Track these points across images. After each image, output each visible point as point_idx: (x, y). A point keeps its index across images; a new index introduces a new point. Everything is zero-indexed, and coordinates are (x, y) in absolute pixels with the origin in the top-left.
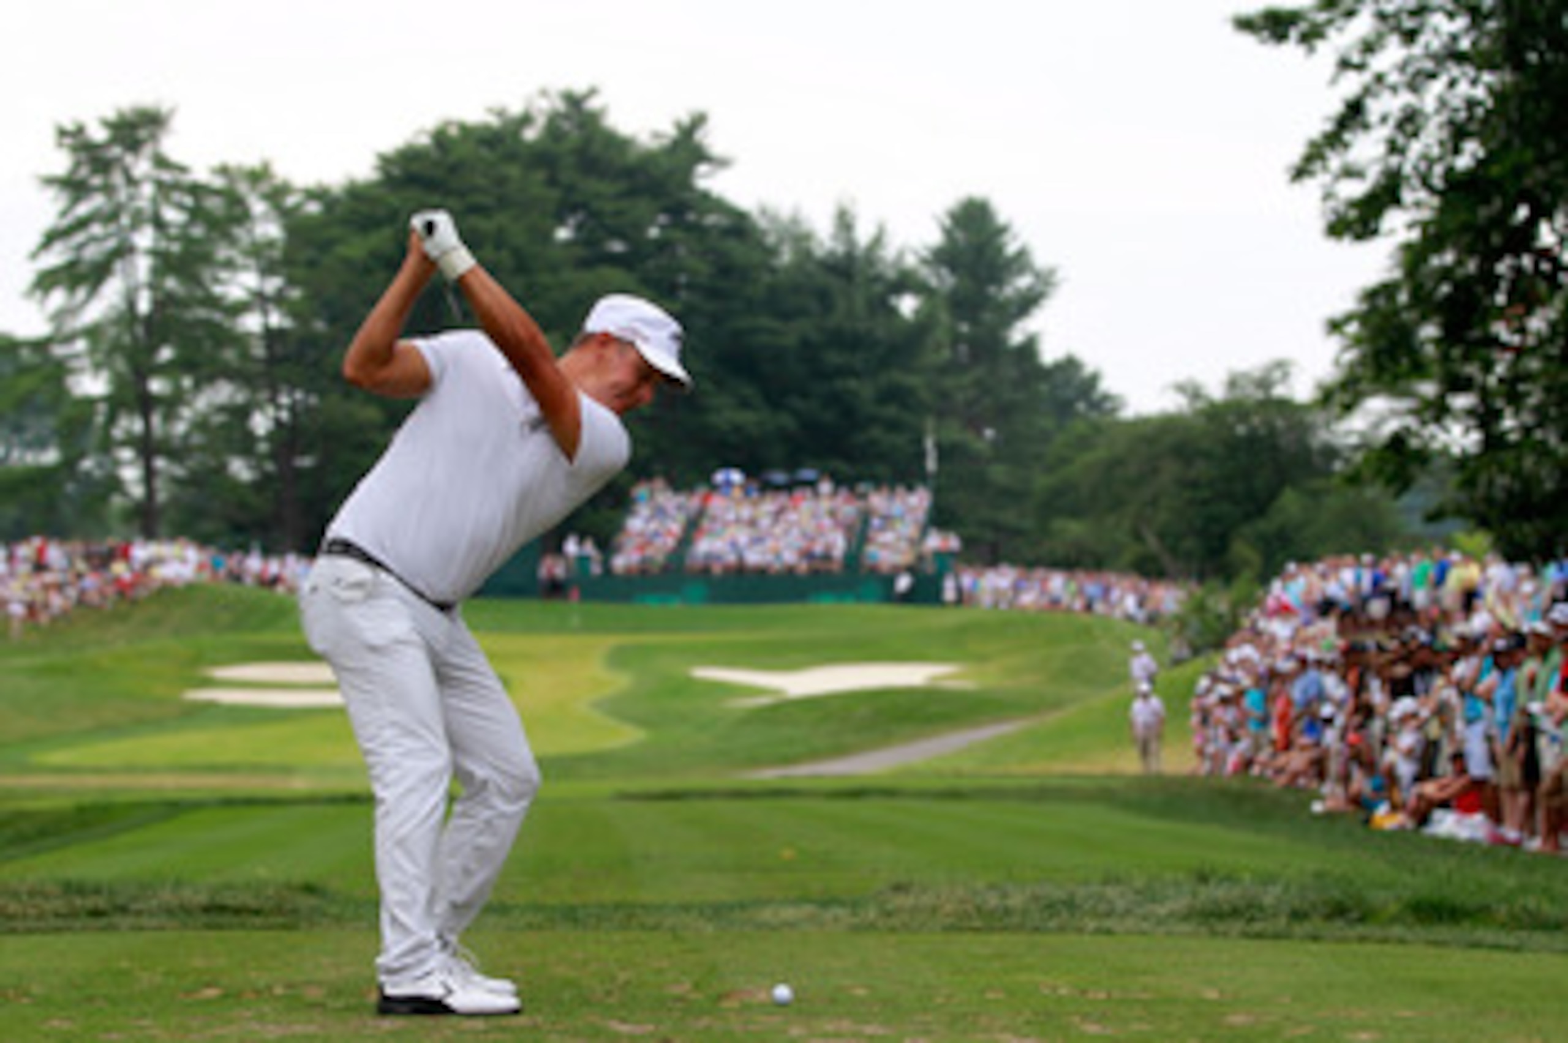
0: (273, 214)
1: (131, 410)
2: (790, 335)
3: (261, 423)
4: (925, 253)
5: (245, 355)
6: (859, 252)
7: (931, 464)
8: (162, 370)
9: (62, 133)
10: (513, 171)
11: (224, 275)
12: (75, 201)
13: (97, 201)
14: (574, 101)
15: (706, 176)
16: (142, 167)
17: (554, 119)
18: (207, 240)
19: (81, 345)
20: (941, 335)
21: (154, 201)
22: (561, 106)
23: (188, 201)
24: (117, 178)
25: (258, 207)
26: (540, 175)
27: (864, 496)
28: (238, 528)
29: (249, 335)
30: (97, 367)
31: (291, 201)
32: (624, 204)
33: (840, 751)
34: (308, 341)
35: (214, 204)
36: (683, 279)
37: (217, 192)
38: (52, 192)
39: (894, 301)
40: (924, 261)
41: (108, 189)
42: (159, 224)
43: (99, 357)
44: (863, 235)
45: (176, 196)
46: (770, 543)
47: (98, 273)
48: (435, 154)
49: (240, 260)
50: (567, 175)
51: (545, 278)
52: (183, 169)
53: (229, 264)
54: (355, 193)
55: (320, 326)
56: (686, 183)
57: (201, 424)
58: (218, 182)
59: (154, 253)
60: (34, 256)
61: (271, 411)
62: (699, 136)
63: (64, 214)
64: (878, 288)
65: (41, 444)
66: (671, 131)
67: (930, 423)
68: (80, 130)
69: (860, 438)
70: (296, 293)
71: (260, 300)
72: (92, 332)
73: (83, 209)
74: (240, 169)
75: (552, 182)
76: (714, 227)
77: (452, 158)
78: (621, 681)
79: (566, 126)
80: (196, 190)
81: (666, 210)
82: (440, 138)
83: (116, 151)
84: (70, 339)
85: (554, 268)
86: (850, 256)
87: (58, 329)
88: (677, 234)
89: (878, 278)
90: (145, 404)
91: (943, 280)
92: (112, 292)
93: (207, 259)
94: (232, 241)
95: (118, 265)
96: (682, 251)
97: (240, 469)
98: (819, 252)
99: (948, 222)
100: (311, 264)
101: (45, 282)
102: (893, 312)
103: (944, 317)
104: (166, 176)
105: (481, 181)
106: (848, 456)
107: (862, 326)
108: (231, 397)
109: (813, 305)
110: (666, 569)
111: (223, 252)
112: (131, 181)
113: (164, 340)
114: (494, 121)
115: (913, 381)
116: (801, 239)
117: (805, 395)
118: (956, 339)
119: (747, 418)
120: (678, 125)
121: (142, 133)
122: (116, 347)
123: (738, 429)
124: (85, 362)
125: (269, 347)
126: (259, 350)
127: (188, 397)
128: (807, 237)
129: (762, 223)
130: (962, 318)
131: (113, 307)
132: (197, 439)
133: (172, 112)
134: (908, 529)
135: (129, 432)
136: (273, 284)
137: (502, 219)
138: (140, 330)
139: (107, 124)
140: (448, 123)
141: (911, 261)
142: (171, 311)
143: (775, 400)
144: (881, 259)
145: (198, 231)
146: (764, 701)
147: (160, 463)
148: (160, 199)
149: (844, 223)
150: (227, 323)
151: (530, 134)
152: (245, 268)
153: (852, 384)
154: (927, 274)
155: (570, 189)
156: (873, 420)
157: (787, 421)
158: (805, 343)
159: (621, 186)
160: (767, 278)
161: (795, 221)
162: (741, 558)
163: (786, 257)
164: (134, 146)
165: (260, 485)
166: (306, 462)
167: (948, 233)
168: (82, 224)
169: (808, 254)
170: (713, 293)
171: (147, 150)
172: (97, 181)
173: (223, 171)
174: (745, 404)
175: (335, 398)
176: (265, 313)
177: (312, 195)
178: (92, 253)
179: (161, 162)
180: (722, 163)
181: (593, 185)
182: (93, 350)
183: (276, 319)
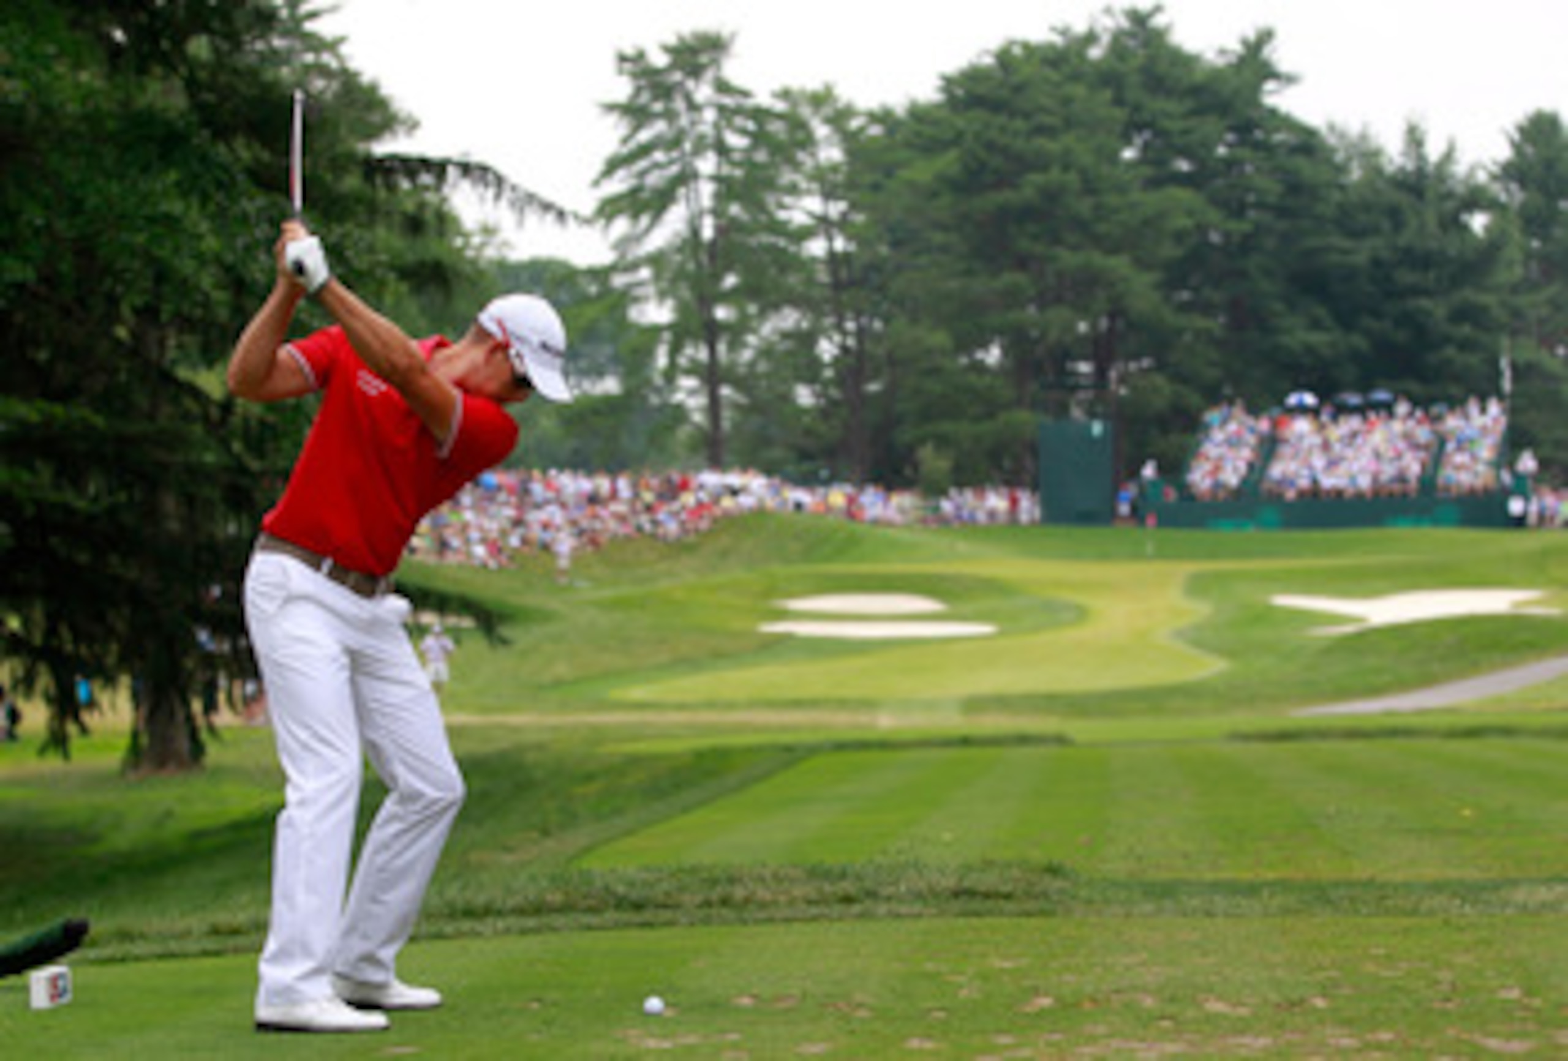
0: (836, 138)
1: (695, 338)
2: (1361, 253)
3: (827, 349)
4: (1495, 169)
5: (810, 281)
6: (1430, 169)
7: (1507, 385)
8: (726, 297)
9: (623, 58)
10: (1079, 90)
11: (787, 200)
12: (636, 129)
13: (660, 127)
14: (1139, 19)
15: (1271, 92)
16: (703, 92)
17: (1118, 36)
18: (771, 165)
19: (645, 273)
20: (1512, 252)
21: (716, 126)
22: (1125, 23)
23: (751, 125)
24: (679, 104)
25: (821, 131)
26: (1108, 94)
27: (1437, 419)
28: (805, 455)
29: (814, 260)
30: (662, 295)
31: (854, 124)
32: (1192, 122)
33: (1427, 681)
34: (875, 267)
35: (776, 128)
36: (1251, 198)
37: (780, 116)
38: (613, 118)
39: (1465, 217)
40: (1494, 178)
41: (670, 115)
42: (722, 150)
43: (664, 284)
44: (1434, 151)
45: (739, 121)
46: (1343, 468)
47: (662, 200)
48: (999, 74)
49: (803, 184)
50: (1133, 94)
51: (1112, 200)
52: (746, 94)
53: (793, 190)
54: (918, 114)
55: (884, 250)
56: (1254, 102)
57: (766, 352)
58: (780, 106)
59: (716, 178)
60: (596, 183)
61: (837, 338)
62: (1267, 52)
63: (625, 141)
64: (1450, 205)
65: (599, 373)
66: (1236, 47)
67: (1505, 342)
68: (641, 56)
69: (1432, 358)
70: (859, 218)
71: (824, 226)
72: (656, 260)
73: (644, 136)
74: (803, 93)
75: (1118, 101)
76: (1281, 145)
77: (1015, 79)
78: (1200, 610)
79: (1131, 43)
80: (760, 114)
81: (1232, 129)
82: (1004, 57)
83: (677, 76)
84: (634, 266)
85: (1121, 189)
86: (1420, 172)
87: (622, 256)
88: (1245, 153)
89: (1450, 195)
90: (711, 332)
91: (1513, 195)
92: (675, 218)
93: (770, 184)
94: (796, 166)
95: (681, 191)
96: (1249, 169)
97: (804, 396)
98: (1389, 169)
99: (1517, 136)
100: (876, 187)
101: (609, 209)
102: (1465, 228)
103: (1516, 234)
104: (728, 101)
105: (1045, 101)
106: (1423, 378)
107: (1433, 245)
108: (798, 322)
109: (1386, 225)
110: (1238, 493)
111: (787, 177)
112: (693, 107)
113: (728, 268)
114: (1057, 40)
115: (1487, 299)
116: (1371, 156)
117: (1377, 314)
118: (1529, 255)
119: (1318, 339)
120: (1245, 43)
121: (704, 59)
122: (680, 275)
123: (1310, 350)
124: (651, 290)
125: (834, 273)
126: (823, 276)
127: (754, 324)
128: (1377, 153)
129: (1332, 141)
130: (1535, 235)
131: (677, 234)
132: (762, 367)
133: (733, 36)
134: (1486, 451)
135: (693, 360)
136: (836, 209)
137: (1068, 140)
138: (704, 258)
139: (667, 49)
140: (1012, 43)
141: (1482, 177)
142: (736, 237)
143: (1346, 321)
144: (1452, 176)
145: (761, 156)
146: (1349, 629)
147: (726, 391)
148: (723, 123)
149: (1414, 138)
150: (792, 249)
151: (1095, 53)
152: (809, 192)
153: (1425, 303)
154: (1498, 191)
155: (1137, 108)
156: (1447, 340)
157: (1359, 341)
158: (1376, 263)
159: (1189, 104)
160: (1336, 196)
161: (1364, 137)
162: (1315, 482)
163: (1356, 174)
164: (696, 72)
165: (824, 413)
166: (873, 387)
167: (1516, 147)
168: (645, 150)
169: (1378, 171)
170: (1282, 212)
171: (709, 75)
172: (658, 107)
173: (785, 94)
174: (1316, 325)
175: (901, 323)
176: (830, 239)
177: (874, 117)
178: (654, 179)
179: (723, 87)
180: (1290, 79)
181: (1159, 104)
182: (657, 277)
183: (839, 244)
